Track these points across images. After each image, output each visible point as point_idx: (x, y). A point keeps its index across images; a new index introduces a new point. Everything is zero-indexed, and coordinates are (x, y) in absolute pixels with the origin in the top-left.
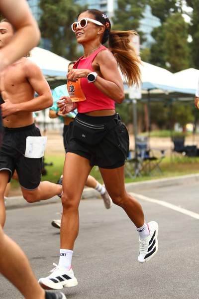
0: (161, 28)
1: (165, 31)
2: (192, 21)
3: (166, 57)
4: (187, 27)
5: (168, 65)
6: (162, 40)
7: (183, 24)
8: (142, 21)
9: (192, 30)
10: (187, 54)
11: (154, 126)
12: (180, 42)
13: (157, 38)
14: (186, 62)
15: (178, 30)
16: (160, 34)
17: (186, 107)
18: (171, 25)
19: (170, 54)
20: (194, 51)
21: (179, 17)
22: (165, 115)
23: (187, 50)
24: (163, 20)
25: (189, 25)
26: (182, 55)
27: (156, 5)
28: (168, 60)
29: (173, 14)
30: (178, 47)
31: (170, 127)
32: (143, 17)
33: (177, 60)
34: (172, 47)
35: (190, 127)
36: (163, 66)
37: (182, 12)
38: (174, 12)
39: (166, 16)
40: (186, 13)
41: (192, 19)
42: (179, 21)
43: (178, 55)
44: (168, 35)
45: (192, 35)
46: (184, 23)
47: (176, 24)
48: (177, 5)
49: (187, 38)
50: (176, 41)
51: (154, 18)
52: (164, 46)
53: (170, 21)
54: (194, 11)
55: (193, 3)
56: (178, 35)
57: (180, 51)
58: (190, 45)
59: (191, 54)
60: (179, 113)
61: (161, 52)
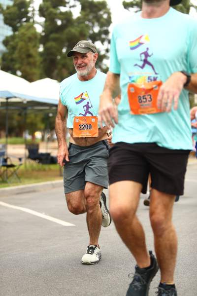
0: (13, 37)
1: (17, 40)
2: (43, 31)
3: (17, 66)
4: (39, 37)
5: (19, 73)
6: (14, 48)
7: (35, 34)
9: (44, 40)
10: (38, 63)
12: (32, 51)
13: (9, 47)
14: (37, 71)
15: (30, 39)
16: (12, 43)
17: (36, 116)
18: (23, 34)
19: (22, 63)
20: (45, 60)
21: (31, 27)
22: (15, 123)
23: (39, 59)
24: (15, 29)
25: (40, 34)
26: (33, 65)
27: (9, 14)
28: (19, 69)
29: (25, 24)
30: (29, 56)
31: (19, 134)
33: (28, 69)
34: (24, 56)
35: (38, 135)
36: (14, 73)
37: (34, 22)
38: (26, 21)
39: (18, 25)
40: (38, 23)
41: (44, 29)
42: (32, 31)
43: (29, 64)
44: (21, 44)
45: (44, 44)
46: (35, 32)
47: (29, 34)
48: (30, 15)
49: (39, 47)
50: (28, 50)
52: (16, 55)
53: (22, 31)
54: (46, 21)
55: (46, 13)
56: (30, 45)
57: (31, 60)
58: (41, 54)
59: (41, 63)
60: (28, 121)
61: (12, 60)
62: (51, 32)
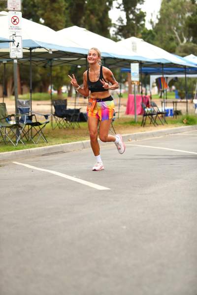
3: (40, 12)
5: (42, 21)
10: (63, 9)
11: (25, 88)
14: (62, 18)
17: (62, 68)
19: (44, 9)
20: (71, 5)
22: (38, 77)
23: (64, 4)
28: (42, 16)
30: (53, 0)
34: (47, 1)
36: (37, 21)
43: (53, 10)
57: (55, 5)
59: (67, 9)
60: (54, 73)
61: (34, 6)
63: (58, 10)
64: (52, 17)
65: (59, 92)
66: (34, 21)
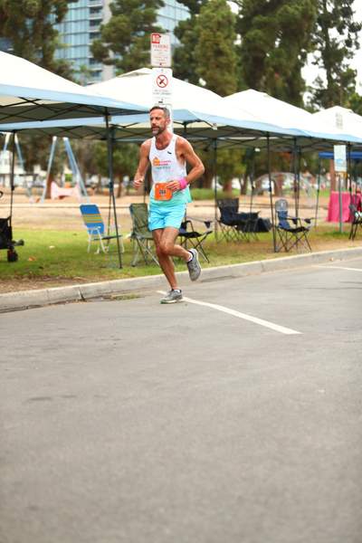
0: (191, 23)
1: (197, 27)
2: (241, 13)
3: (199, 70)
4: (235, 21)
5: (202, 82)
6: (193, 41)
7: (229, 17)
8: (160, 11)
9: (243, 25)
10: (234, 65)
12: (223, 46)
13: (185, 39)
14: (233, 78)
15: (219, 24)
16: (189, 32)
17: (231, 152)
19: (206, 65)
20: (246, 59)
21: (223, 5)
23: (235, 58)
24: (194, 9)
25: (237, 17)
28: (203, 75)
30: (219, 53)
32: (163, 5)
34: (210, 53)
36: (196, 83)
39: (200, 3)
41: (241, 9)
42: (224, 13)
43: (219, 66)
44: (204, 33)
45: (243, 34)
46: (229, 14)
47: (218, 17)
49: (235, 39)
50: (217, 44)
51: (181, 6)
52: (197, 52)
53: (206, 11)
56: (221, 35)
57: (222, 59)
58: (239, 50)
59: (239, 65)
60: (220, 160)
61: (191, 60)
62: (255, 13)
63: (227, 67)
64: (218, 76)
65: (227, 187)
66: (191, 82)
